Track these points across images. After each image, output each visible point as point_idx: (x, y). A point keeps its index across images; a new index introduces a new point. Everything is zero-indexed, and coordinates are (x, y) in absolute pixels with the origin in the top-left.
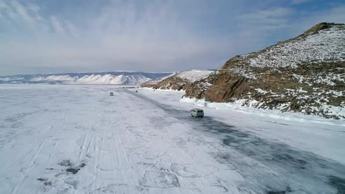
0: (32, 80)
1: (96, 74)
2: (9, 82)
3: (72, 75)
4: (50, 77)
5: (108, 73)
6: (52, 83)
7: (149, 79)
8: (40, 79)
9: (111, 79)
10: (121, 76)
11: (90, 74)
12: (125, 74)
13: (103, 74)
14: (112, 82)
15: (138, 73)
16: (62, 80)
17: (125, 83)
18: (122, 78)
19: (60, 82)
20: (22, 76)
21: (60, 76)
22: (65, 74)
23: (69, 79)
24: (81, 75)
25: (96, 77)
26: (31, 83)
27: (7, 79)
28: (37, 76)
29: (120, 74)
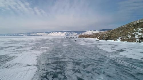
0: (31, 35)
1: (55, 32)
2: (22, 36)
3: (46, 32)
4: (38, 33)
5: (60, 32)
6: (38, 36)
7: (77, 34)
8: (34, 34)
9: (61, 34)
11: (53, 32)
12: (67, 32)
13: (58, 32)
15: (72, 31)
16: (42, 34)
17: (67, 36)
18: (66, 34)
19: (41, 35)
20: (27, 33)
21: (42, 33)
23: (45, 34)
24: (49, 32)
25: (55, 33)
27: (22, 34)
28: (33, 33)
29: (65, 32)
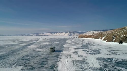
0: (39, 35)
2: (32, 36)
3: (52, 33)
4: (45, 34)
5: (64, 32)
6: (45, 36)
7: (78, 34)
8: (41, 34)
9: (65, 34)
10: (68, 33)
11: (57, 33)
12: (70, 32)
13: (62, 32)
14: (65, 35)
15: (74, 32)
16: (48, 34)
17: (70, 36)
19: (48, 35)
20: (36, 33)
21: (48, 33)
22: (49, 33)
24: (54, 33)
25: (60, 33)
26: (38, 36)
27: (32, 35)
28: (41, 33)
